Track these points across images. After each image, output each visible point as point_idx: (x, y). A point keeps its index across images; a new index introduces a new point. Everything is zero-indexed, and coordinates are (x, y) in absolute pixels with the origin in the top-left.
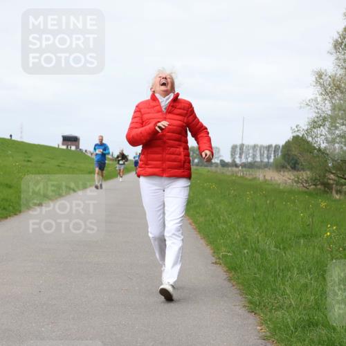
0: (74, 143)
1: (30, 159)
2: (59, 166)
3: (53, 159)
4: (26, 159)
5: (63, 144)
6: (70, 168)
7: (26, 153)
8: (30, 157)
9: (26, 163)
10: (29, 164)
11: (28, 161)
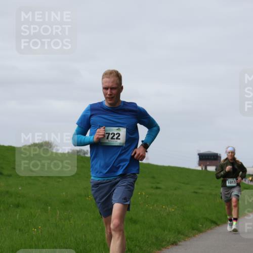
0: (214, 162)
1: (159, 185)
2: (196, 193)
3: (187, 184)
4: (154, 186)
5: (200, 165)
6: (211, 194)
7: (153, 178)
8: (158, 183)
9: (153, 191)
10: (158, 191)
11: (157, 188)
